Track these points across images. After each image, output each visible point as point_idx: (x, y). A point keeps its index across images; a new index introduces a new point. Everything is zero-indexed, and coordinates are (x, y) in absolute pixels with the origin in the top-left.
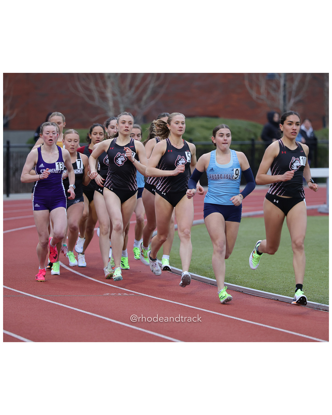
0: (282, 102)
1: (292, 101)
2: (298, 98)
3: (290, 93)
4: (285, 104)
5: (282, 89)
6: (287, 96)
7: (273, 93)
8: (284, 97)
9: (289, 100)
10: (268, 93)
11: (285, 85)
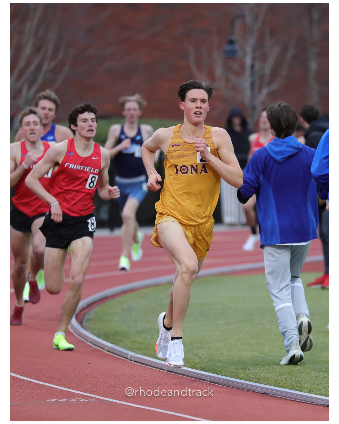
0: (248, 93)
1: (265, 91)
2: (274, 87)
3: (262, 78)
4: (253, 97)
5: (248, 72)
6: (257, 83)
7: (233, 79)
8: (253, 84)
9: (260, 89)
10: (227, 80)
11: (252, 66)
